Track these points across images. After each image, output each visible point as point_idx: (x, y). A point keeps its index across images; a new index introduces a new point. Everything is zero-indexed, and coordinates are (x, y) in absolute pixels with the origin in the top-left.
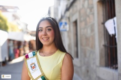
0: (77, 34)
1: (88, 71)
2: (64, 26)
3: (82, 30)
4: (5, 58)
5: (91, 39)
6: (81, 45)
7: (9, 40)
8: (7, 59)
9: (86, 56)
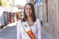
0: (47, 8)
1: (53, 30)
2: (40, 3)
4: (3, 24)
6: (50, 15)
7: (4, 12)
8: (4, 24)
9: (52, 21)
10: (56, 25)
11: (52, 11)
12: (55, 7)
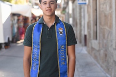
0: (96, 10)
1: (106, 56)
3: (102, 6)
5: (109, 17)
6: (100, 23)
9: (104, 38)
10: (112, 45)
11: (105, 16)
12: (111, 7)
